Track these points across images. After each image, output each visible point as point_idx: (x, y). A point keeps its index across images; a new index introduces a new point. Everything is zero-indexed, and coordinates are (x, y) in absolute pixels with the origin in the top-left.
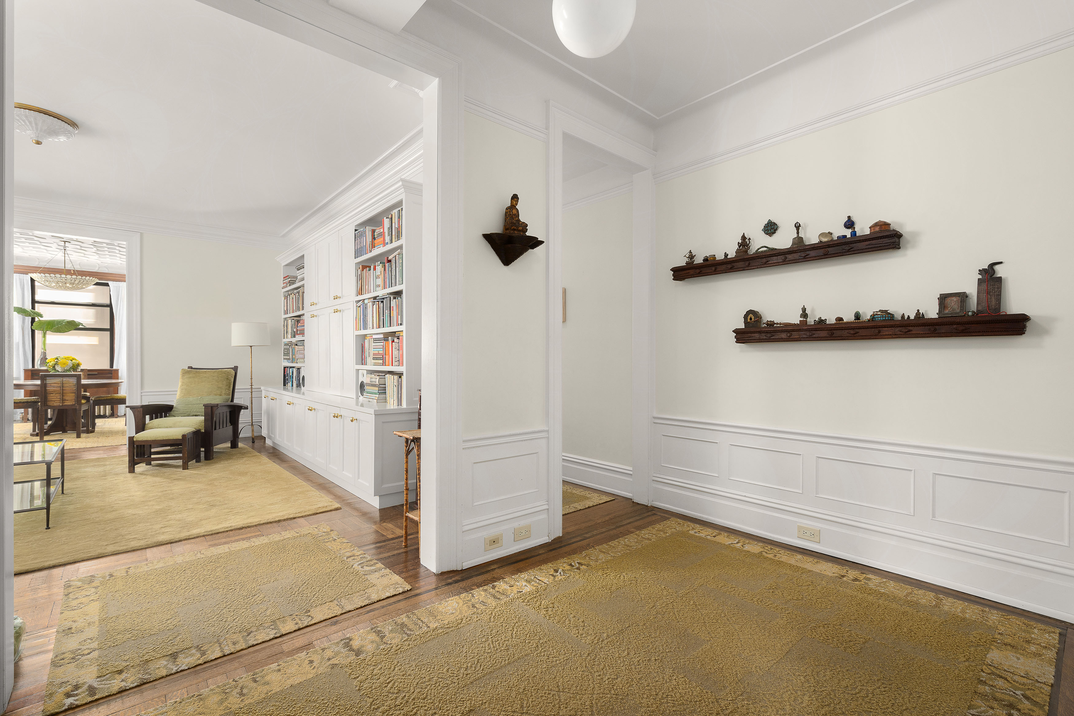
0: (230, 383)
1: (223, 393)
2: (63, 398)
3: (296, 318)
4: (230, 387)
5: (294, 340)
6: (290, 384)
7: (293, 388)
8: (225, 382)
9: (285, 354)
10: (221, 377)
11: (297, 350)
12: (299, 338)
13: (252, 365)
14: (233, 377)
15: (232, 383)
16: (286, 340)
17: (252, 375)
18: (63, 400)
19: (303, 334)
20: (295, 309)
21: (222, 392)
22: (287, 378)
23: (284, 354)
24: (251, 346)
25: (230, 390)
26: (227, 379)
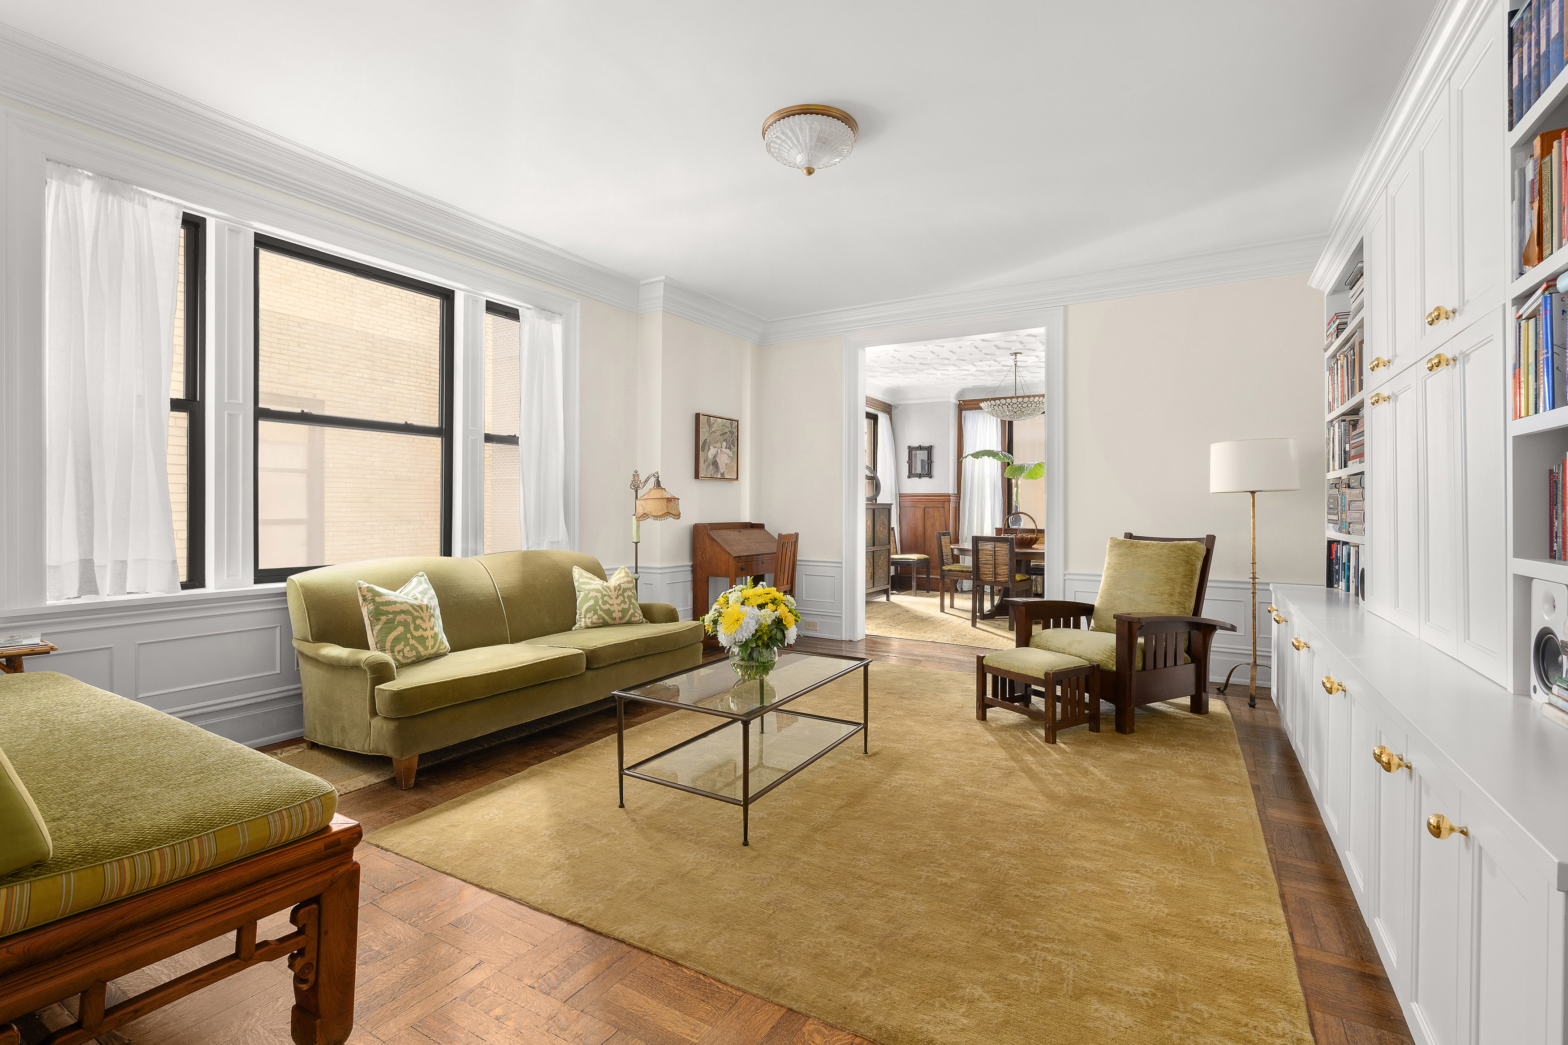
0: (1191, 571)
1: (1178, 591)
2: (995, 572)
3: (1348, 418)
4: (1192, 580)
5: (1344, 473)
6: (1342, 584)
7: (1348, 596)
8: (1181, 569)
9: (1331, 511)
10: (1174, 557)
11: (1348, 499)
12: (1354, 467)
13: (1254, 534)
14: (1202, 559)
15: (1198, 572)
16: (1332, 475)
17: (1254, 554)
18: (995, 574)
19: (1360, 456)
20: (1346, 393)
21: (1174, 589)
22: (1337, 567)
23: (1330, 508)
24: (1253, 493)
25: (1192, 587)
26: (1187, 562)
